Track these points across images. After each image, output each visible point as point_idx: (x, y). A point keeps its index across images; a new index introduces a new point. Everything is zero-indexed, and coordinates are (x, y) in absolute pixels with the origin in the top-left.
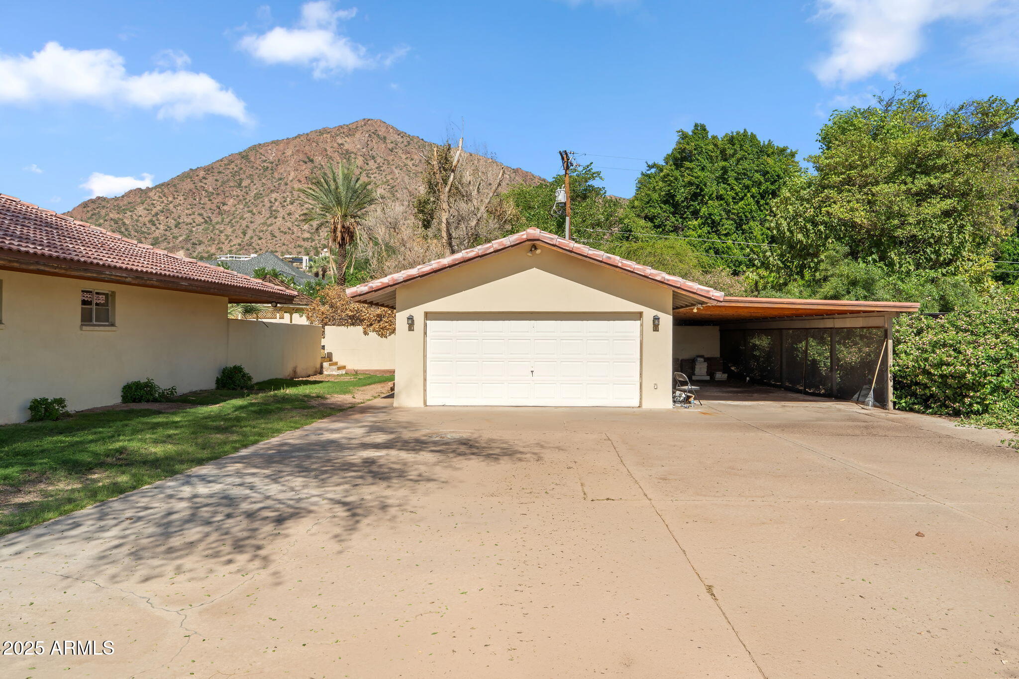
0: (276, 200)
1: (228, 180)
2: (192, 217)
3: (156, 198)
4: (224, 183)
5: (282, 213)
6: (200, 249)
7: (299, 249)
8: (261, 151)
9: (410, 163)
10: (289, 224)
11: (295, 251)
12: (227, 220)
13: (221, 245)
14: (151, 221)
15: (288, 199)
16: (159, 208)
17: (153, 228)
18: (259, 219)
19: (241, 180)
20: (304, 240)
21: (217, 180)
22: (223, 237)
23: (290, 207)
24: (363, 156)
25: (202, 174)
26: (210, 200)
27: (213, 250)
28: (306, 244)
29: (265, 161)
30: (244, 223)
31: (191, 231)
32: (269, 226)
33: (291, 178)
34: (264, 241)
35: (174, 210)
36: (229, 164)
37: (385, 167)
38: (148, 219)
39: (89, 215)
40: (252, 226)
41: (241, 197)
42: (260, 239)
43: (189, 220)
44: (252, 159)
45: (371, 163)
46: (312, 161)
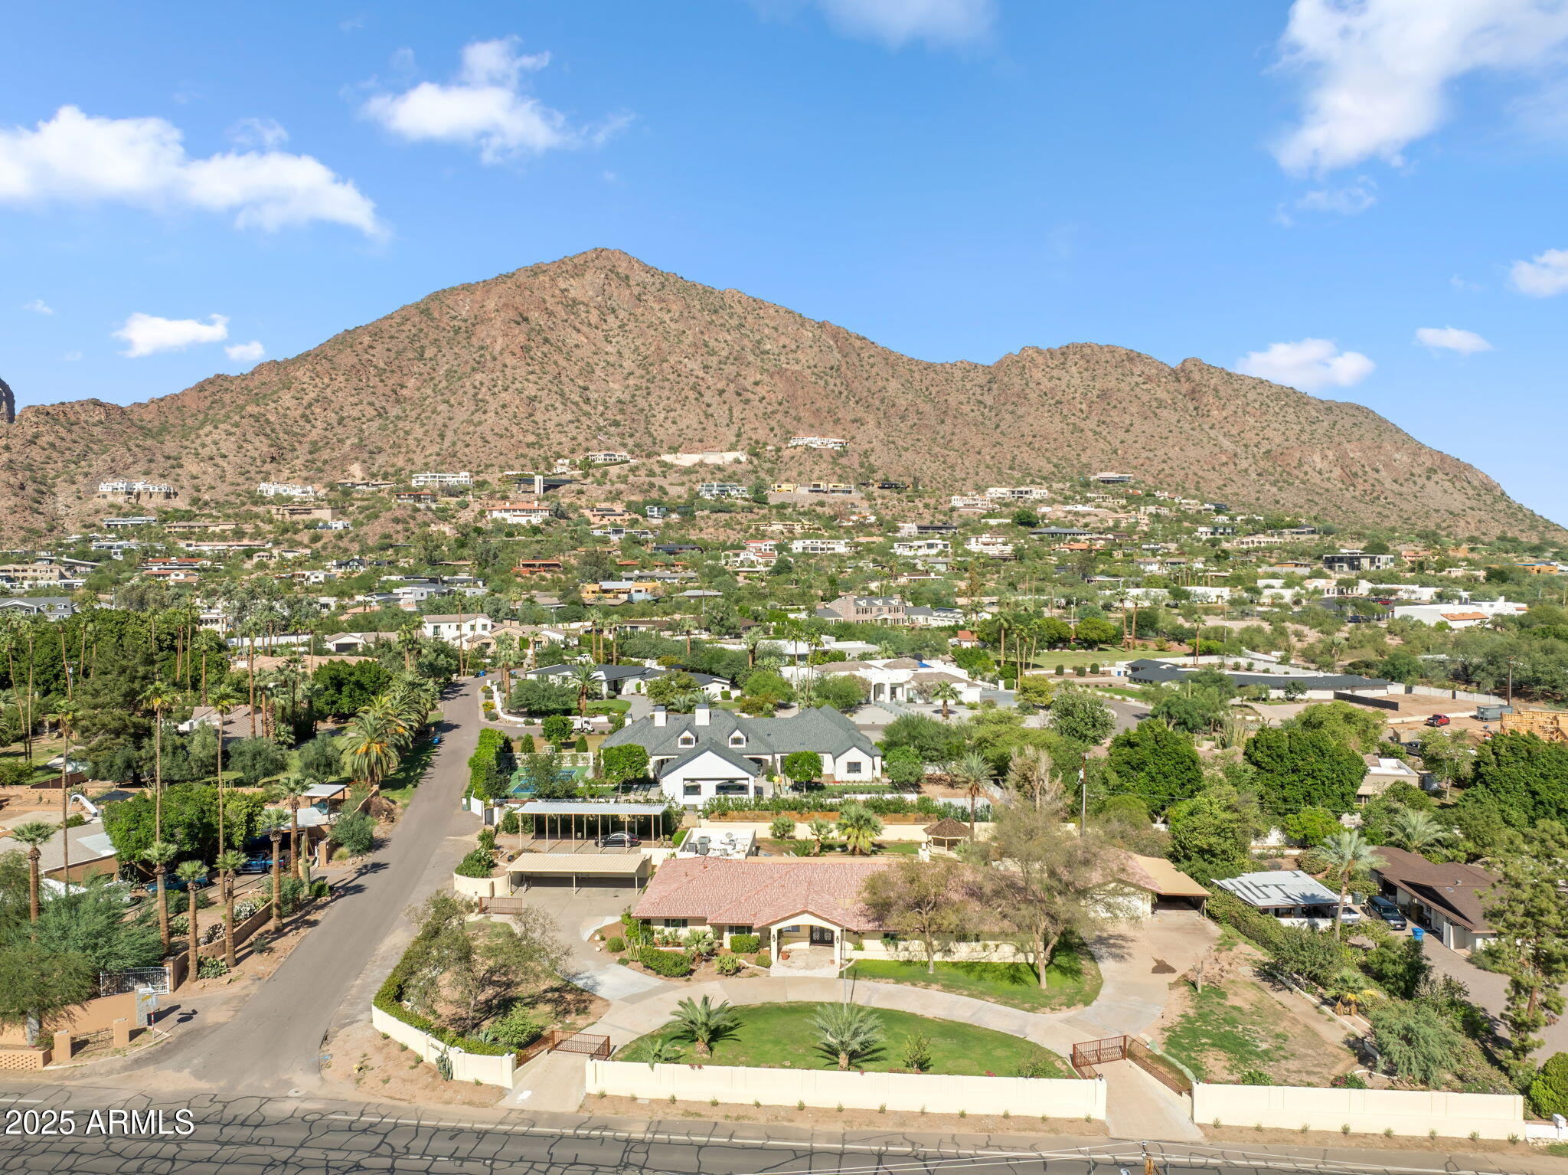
0: (482, 384)
1: (405, 349)
2: (360, 407)
3: (306, 379)
4: (399, 353)
5: (493, 405)
6: (381, 459)
7: (523, 461)
8: (447, 302)
9: (666, 318)
10: (505, 422)
11: (517, 463)
12: (414, 414)
13: (411, 456)
14: (303, 416)
15: (500, 383)
16: (312, 395)
17: (308, 427)
18: (461, 415)
19: (422, 347)
20: (528, 445)
21: (389, 350)
22: (411, 441)
23: (504, 394)
24: (598, 307)
25: (367, 340)
26: (382, 381)
27: (400, 462)
28: (533, 453)
29: (454, 318)
30: (440, 420)
31: (361, 431)
32: (476, 426)
33: (498, 348)
34: (472, 449)
35: (333, 398)
36: (403, 324)
37: (631, 326)
38: (299, 412)
39: (208, 402)
40: (453, 425)
41: (426, 376)
42: (467, 446)
43: (355, 413)
44: (436, 315)
45: (611, 319)
46: (526, 319)
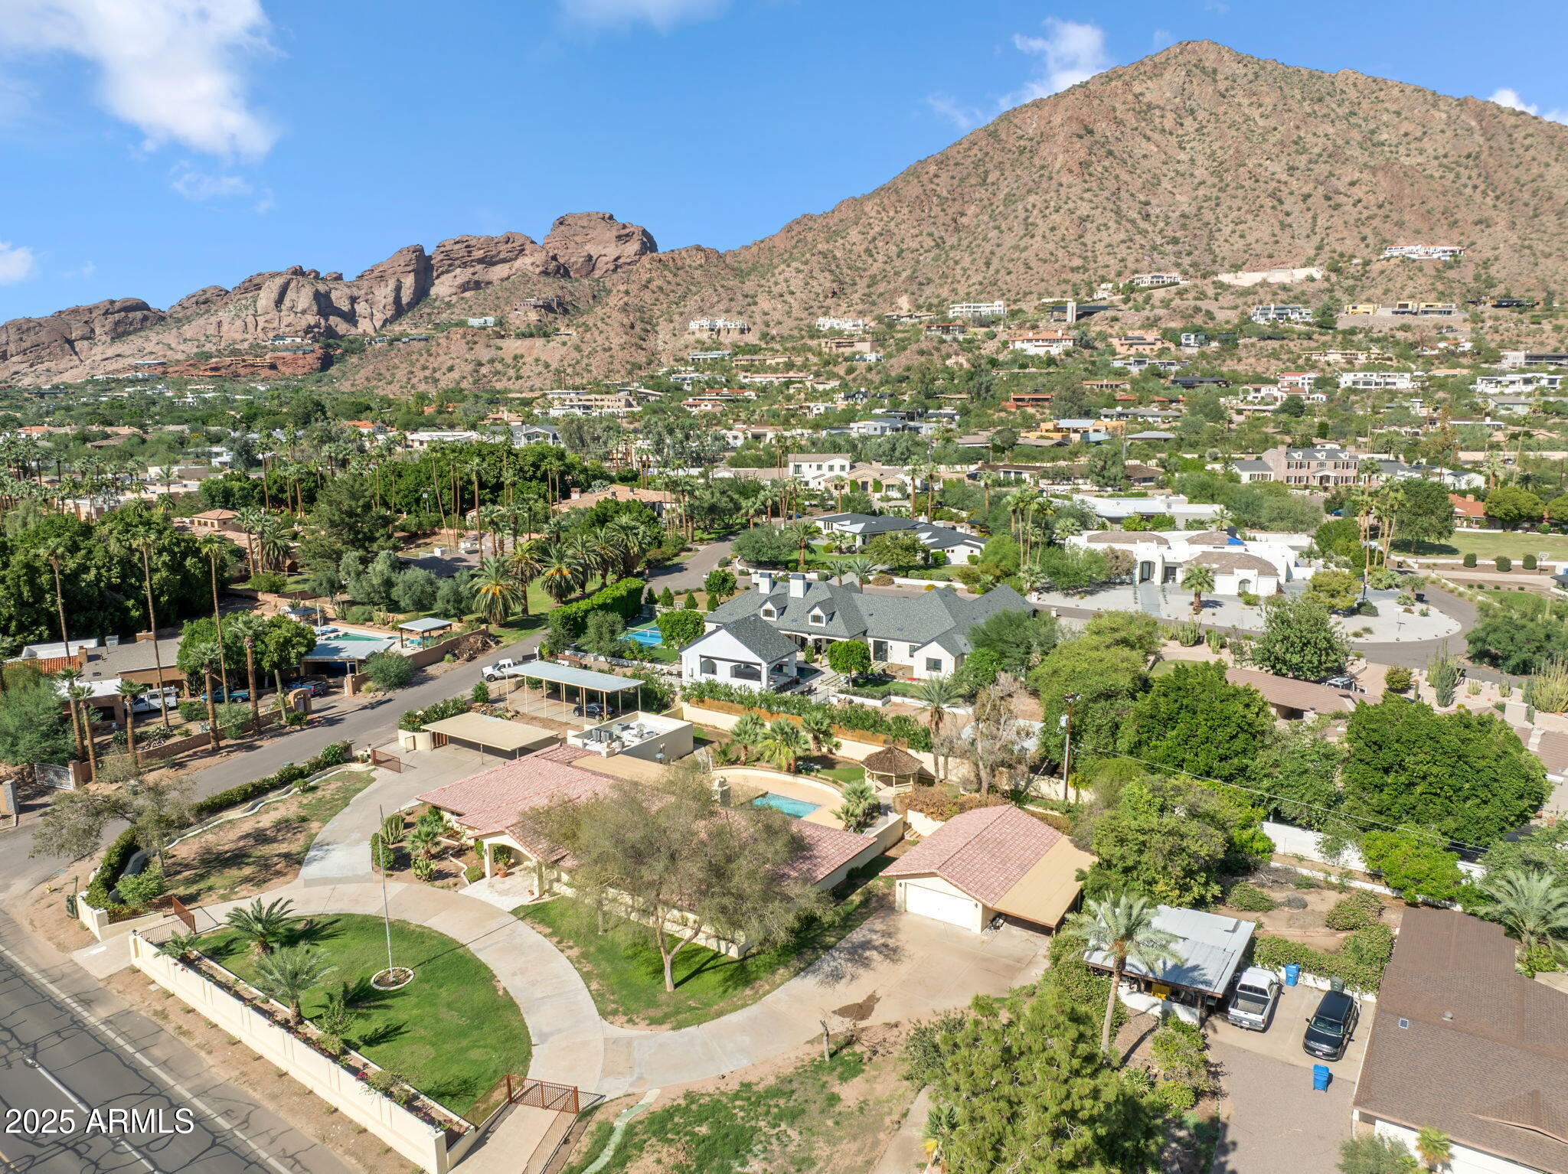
0: (1034, 206)
1: (969, 175)
2: (919, 239)
3: (873, 214)
4: (962, 180)
5: (1043, 227)
6: (928, 290)
7: (1064, 287)
8: (1016, 121)
9: (1255, 113)
10: (1051, 246)
11: (1057, 290)
12: (965, 243)
13: (955, 286)
14: (868, 251)
15: (1052, 204)
16: (877, 229)
17: (870, 261)
18: (1009, 240)
19: (986, 173)
20: (1073, 270)
21: (953, 178)
22: (958, 271)
23: (1054, 216)
24: (1175, 110)
25: (933, 169)
26: (943, 210)
27: (945, 292)
28: (1076, 278)
29: (1021, 138)
30: (988, 247)
31: (918, 262)
32: (1022, 251)
33: (1058, 166)
34: (1013, 276)
35: (896, 231)
36: (970, 149)
37: (1210, 127)
38: (863, 247)
39: (794, 242)
40: (999, 252)
41: (986, 202)
42: (1009, 273)
43: (914, 245)
44: (1003, 136)
45: (1188, 122)
46: (1091, 132)
